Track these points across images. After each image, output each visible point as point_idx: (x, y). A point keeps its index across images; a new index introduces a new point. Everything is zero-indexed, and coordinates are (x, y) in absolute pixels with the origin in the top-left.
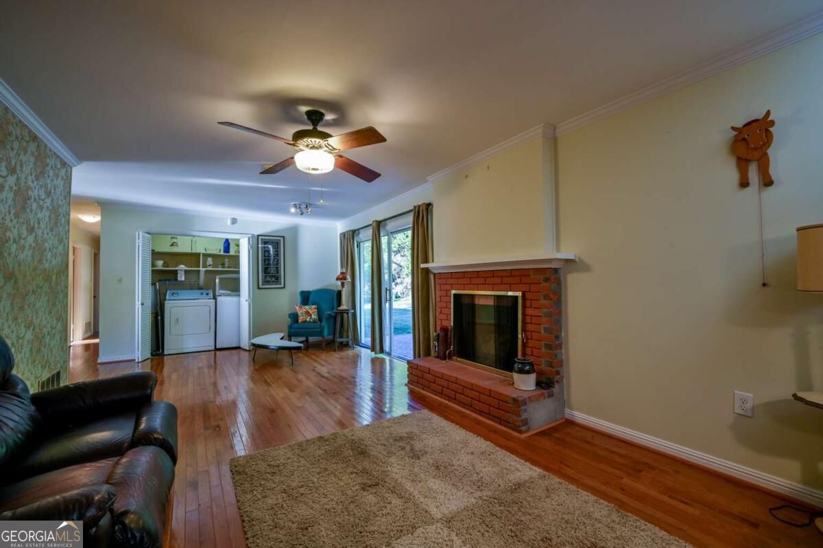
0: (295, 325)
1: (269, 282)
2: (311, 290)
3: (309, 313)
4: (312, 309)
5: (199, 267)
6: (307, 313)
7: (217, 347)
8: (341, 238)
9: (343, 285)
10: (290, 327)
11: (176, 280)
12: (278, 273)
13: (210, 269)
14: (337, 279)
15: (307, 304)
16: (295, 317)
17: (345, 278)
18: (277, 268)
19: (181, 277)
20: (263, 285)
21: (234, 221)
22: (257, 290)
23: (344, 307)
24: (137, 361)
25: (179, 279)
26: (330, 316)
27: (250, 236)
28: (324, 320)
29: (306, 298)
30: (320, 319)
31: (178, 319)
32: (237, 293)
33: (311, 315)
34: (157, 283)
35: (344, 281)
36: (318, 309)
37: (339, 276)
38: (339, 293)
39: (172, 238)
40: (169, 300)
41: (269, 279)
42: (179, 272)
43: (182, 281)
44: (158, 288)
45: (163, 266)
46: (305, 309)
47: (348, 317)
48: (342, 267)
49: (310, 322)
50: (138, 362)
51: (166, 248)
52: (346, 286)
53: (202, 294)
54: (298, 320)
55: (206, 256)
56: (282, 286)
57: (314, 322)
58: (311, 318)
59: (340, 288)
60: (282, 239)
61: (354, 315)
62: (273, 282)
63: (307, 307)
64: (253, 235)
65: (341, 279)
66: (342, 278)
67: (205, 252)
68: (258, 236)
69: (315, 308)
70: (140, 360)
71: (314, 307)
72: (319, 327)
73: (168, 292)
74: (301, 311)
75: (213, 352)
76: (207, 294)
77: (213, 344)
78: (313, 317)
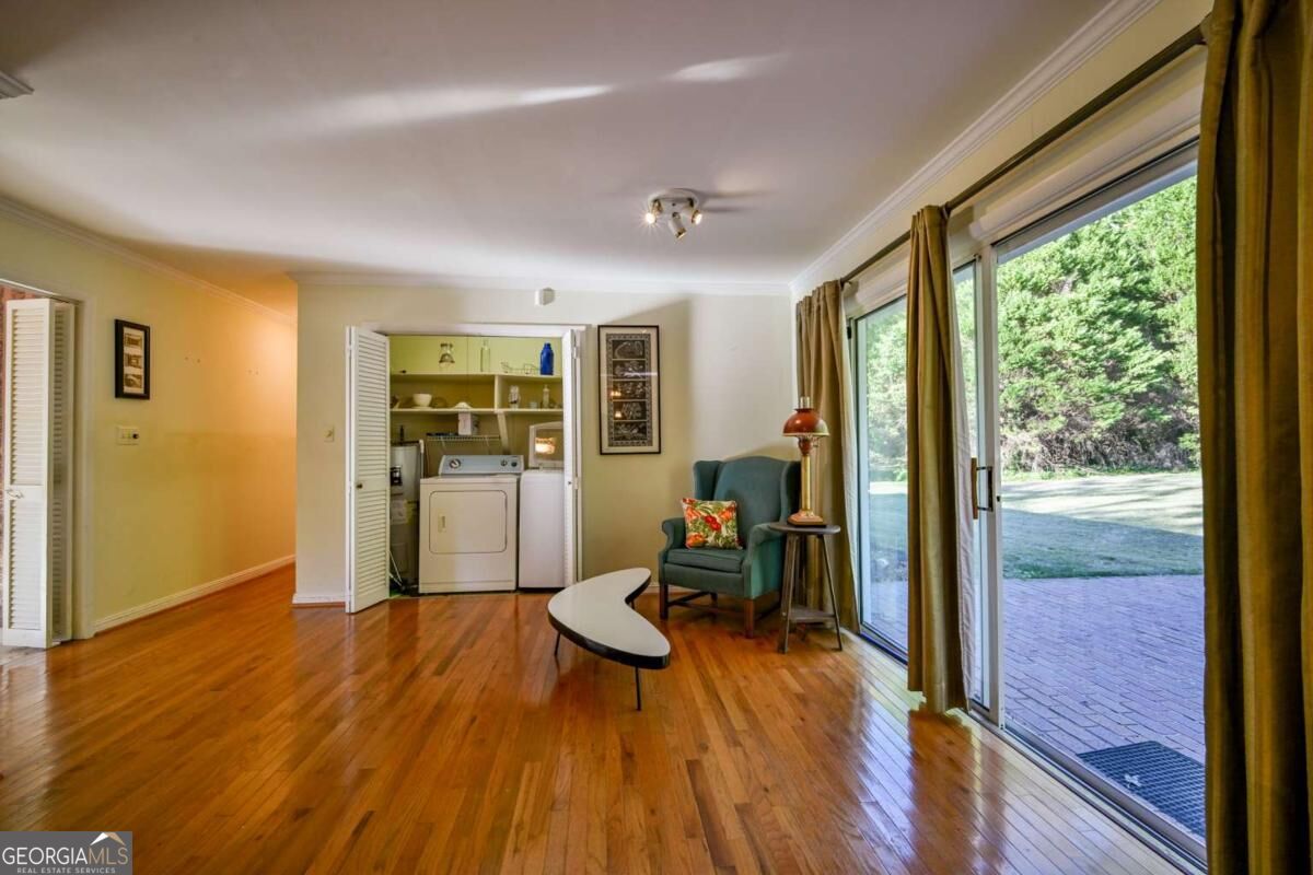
0: (679, 555)
1: (624, 438)
2: (722, 458)
3: (714, 522)
4: (720, 509)
5: (493, 407)
6: (710, 521)
7: (521, 585)
8: (799, 316)
9: (805, 446)
10: (665, 558)
11: (457, 434)
12: (644, 416)
13: (515, 409)
14: (788, 430)
15: (711, 498)
16: (677, 531)
17: (810, 427)
18: (643, 405)
19: (465, 429)
20: (611, 445)
21: (548, 296)
22: (599, 457)
23: (808, 515)
24: (347, 610)
25: (460, 433)
26: (768, 538)
27: (583, 328)
28: (751, 545)
29: (709, 479)
30: (743, 541)
31: (444, 518)
32: (558, 463)
33: (718, 529)
34: (421, 441)
35: (809, 436)
36: (737, 510)
37: (794, 419)
38: (795, 471)
39: (442, 345)
40: (444, 475)
41: (624, 431)
42: (460, 417)
43: (466, 437)
44: (422, 451)
45: (432, 405)
46: (704, 509)
47: (822, 544)
48: (802, 394)
49: (715, 547)
50: (351, 614)
51: (432, 368)
52: (813, 451)
53: (503, 464)
54: (684, 538)
55: (509, 382)
56: (655, 448)
57: (727, 548)
58: (717, 537)
59: (797, 456)
60: (653, 332)
61: (841, 541)
62: (634, 438)
63: (709, 505)
64: (589, 327)
65: (799, 429)
66: (802, 425)
67: (503, 374)
68: (599, 327)
69: (729, 509)
70: (353, 611)
71: (727, 504)
72: (734, 567)
73: (444, 457)
74: (695, 515)
75: (513, 596)
76: (514, 465)
77: (514, 578)
78: (724, 532)
